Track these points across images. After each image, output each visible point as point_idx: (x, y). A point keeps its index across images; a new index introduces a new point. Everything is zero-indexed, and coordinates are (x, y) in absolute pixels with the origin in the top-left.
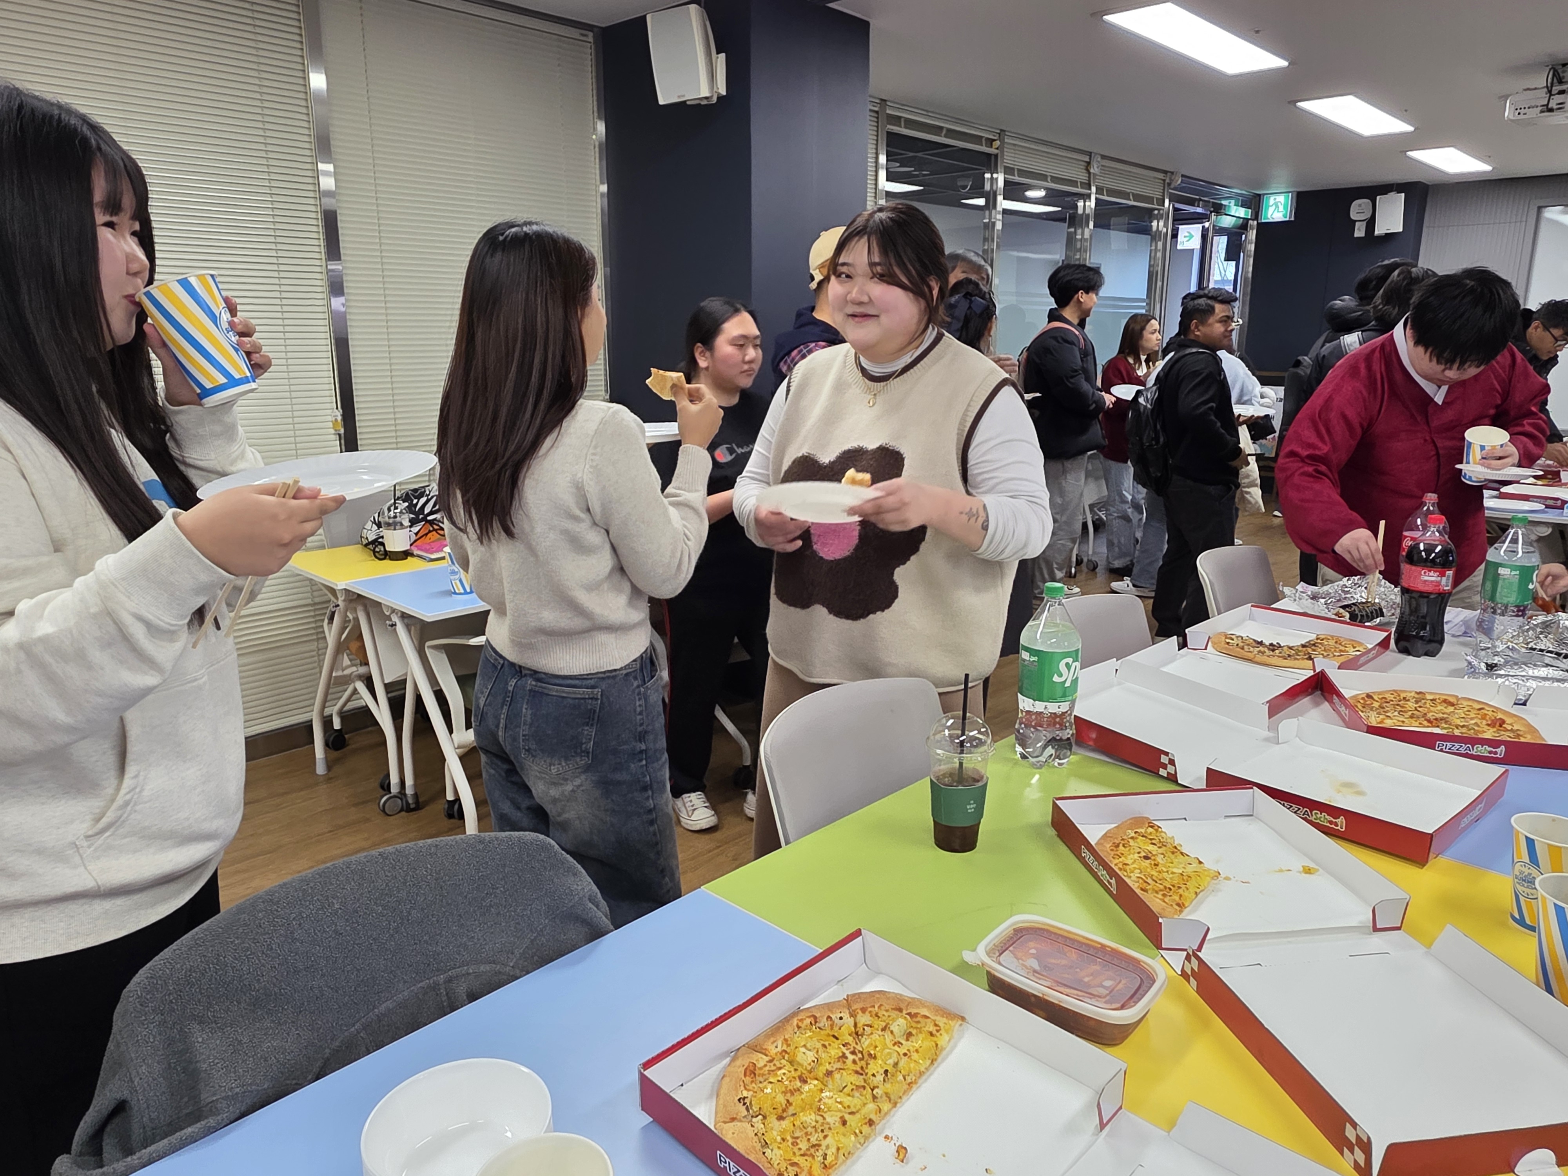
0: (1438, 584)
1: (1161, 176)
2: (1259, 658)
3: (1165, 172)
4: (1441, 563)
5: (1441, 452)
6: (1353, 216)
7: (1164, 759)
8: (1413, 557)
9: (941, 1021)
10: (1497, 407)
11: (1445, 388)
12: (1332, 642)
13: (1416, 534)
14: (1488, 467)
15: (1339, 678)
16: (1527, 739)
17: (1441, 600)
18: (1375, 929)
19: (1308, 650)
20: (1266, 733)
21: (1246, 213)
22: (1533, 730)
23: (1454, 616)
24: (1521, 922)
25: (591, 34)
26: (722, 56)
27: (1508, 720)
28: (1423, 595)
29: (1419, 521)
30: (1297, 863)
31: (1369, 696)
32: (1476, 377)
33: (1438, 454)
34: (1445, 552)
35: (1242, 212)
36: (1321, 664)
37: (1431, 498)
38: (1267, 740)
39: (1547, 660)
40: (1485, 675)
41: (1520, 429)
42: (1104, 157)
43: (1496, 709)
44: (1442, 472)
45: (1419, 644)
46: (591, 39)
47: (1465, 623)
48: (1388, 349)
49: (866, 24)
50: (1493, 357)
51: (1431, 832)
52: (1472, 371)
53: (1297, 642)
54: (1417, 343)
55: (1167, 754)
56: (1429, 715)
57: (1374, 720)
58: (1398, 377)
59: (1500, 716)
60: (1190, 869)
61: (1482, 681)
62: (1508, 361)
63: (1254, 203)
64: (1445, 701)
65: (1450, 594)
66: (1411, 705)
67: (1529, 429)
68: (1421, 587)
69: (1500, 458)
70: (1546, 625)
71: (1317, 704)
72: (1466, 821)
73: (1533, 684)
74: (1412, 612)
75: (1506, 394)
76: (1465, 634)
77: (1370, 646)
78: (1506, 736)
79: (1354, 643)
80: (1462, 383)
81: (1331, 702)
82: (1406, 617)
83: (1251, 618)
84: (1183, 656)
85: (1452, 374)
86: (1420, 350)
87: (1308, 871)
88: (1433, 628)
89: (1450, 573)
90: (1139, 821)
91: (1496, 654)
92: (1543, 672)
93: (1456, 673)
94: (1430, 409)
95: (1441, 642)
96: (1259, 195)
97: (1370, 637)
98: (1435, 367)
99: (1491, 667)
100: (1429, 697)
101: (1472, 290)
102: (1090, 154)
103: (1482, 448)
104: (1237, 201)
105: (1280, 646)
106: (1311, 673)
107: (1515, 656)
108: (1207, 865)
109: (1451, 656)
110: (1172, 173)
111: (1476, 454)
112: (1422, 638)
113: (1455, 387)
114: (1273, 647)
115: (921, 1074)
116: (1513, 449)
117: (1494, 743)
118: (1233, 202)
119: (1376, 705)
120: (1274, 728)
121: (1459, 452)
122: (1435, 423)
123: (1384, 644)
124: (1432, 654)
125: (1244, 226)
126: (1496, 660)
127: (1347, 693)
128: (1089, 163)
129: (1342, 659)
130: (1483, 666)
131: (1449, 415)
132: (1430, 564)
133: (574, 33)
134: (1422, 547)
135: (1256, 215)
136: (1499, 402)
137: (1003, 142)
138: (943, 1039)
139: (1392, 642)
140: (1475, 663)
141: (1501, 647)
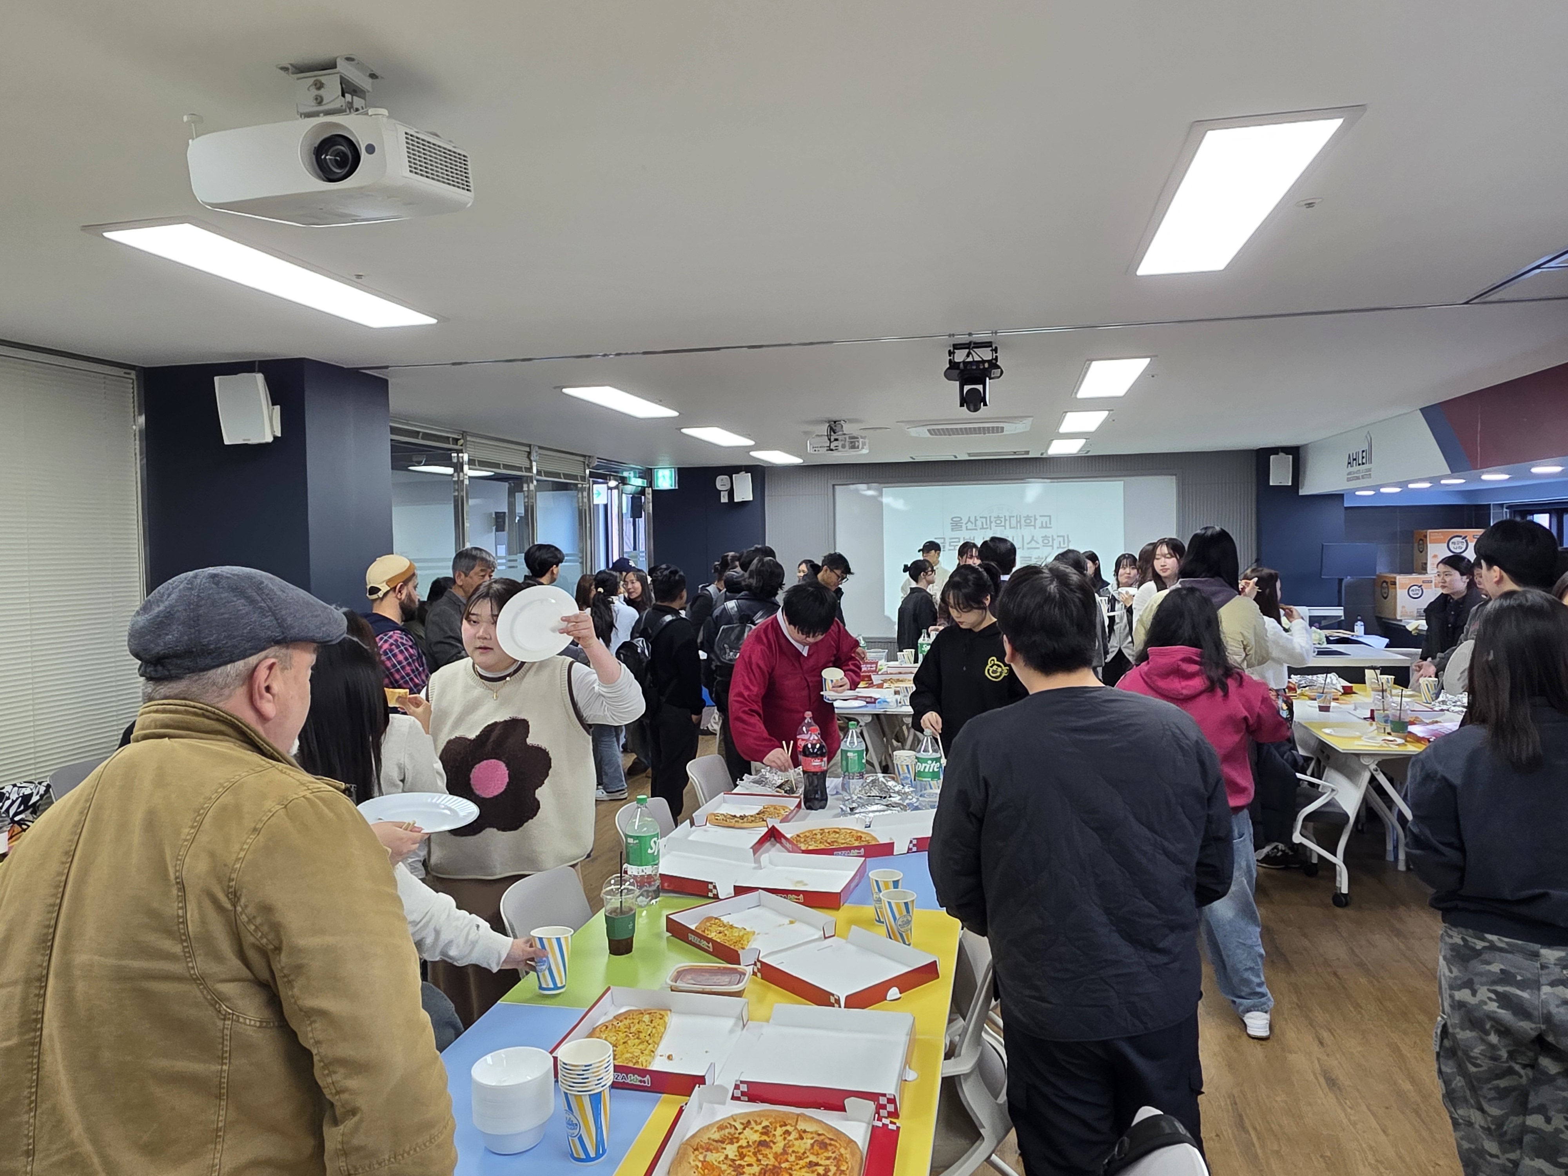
0: (820, 766)
1: (582, 459)
2: (737, 825)
3: (584, 456)
4: (820, 754)
5: (811, 684)
6: (719, 487)
7: (710, 887)
8: (806, 752)
9: (662, 1012)
10: (835, 656)
11: (807, 648)
12: (772, 809)
13: (806, 737)
14: (836, 692)
15: (782, 828)
16: (873, 843)
17: (823, 775)
18: (825, 938)
19: (761, 816)
20: (753, 865)
21: (643, 483)
22: (875, 839)
23: (831, 783)
24: (879, 921)
25: (133, 372)
26: (277, 408)
27: (863, 836)
28: (815, 773)
29: (804, 729)
30: (787, 921)
31: (798, 836)
32: (822, 640)
33: (808, 685)
34: (821, 747)
35: (639, 482)
36: (771, 822)
37: (808, 714)
38: (755, 868)
39: (877, 801)
40: (850, 814)
41: (847, 668)
42: (540, 448)
43: (857, 831)
44: (812, 696)
45: (816, 802)
46: (134, 377)
47: (836, 787)
48: (775, 624)
49: (387, 381)
50: (829, 627)
51: (839, 891)
52: (820, 637)
53: (754, 812)
54: (790, 624)
55: (711, 883)
56: (829, 841)
57: (803, 847)
58: (783, 641)
59: (859, 834)
60: (741, 934)
61: (849, 817)
62: (837, 630)
63: (648, 474)
64: (835, 832)
65: (826, 771)
66: (819, 836)
67: (852, 667)
68: (813, 770)
69: (841, 686)
70: (873, 782)
71: (774, 845)
72: (853, 885)
73: (871, 815)
74: (810, 785)
75: (838, 648)
76: (837, 793)
77: (792, 808)
78: (863, 844)
79: (784, 808)
80: (816, 643)
81: (781, 843)
82: (808, 788)
83: (725, 801)
84: (694, 831)
85: (811, 640)
86: (792, 627)
87: (791, 922)
88: (821, 793)
89: (825, 759)
90: (709, 919)
91: (853, 802)
92: (875, 808)
93: (837, 816)
94: (802, 659)
95: (826, 800)
96: (651, 469)
97: (792, 803)
98: (801, 637)
99: (852, 809)
100: (826, 831)
101: (812, 593)
102: (530, 446)
103: (832, 681)
104: (635, 473)
105: (745, 816)
106: (766, 830)
107: (862, 801)
108: (748, 929)
109: (832, 808)
110: (590, 457)
111: (829, 685)
112: (817, 799)
113: (812, 646)
114: (742, 817)
115: (663, 1033)
116: (846, 680)
117: (858, 848)
118: (632, 473)
119: (802, 840)
120: (757, 861)
121: (820, 684)
122: (805, 667)
123: (799, 806)
124: (823, 807)
125: (642, 492)
126: (854, 805)
127: (788, 836)
128: (529, 453)
129: (780, 818)
130: (848, 810)
131: (812, 662)
132: (815, 755)
133: (120, 372)
134: (810, 746)
135: (651, 484)
136: (835, 652)
137: (466, 441)
138: (666, 1019)
139: (803, 803)
140: (844, 808)
141: (855, 798)
